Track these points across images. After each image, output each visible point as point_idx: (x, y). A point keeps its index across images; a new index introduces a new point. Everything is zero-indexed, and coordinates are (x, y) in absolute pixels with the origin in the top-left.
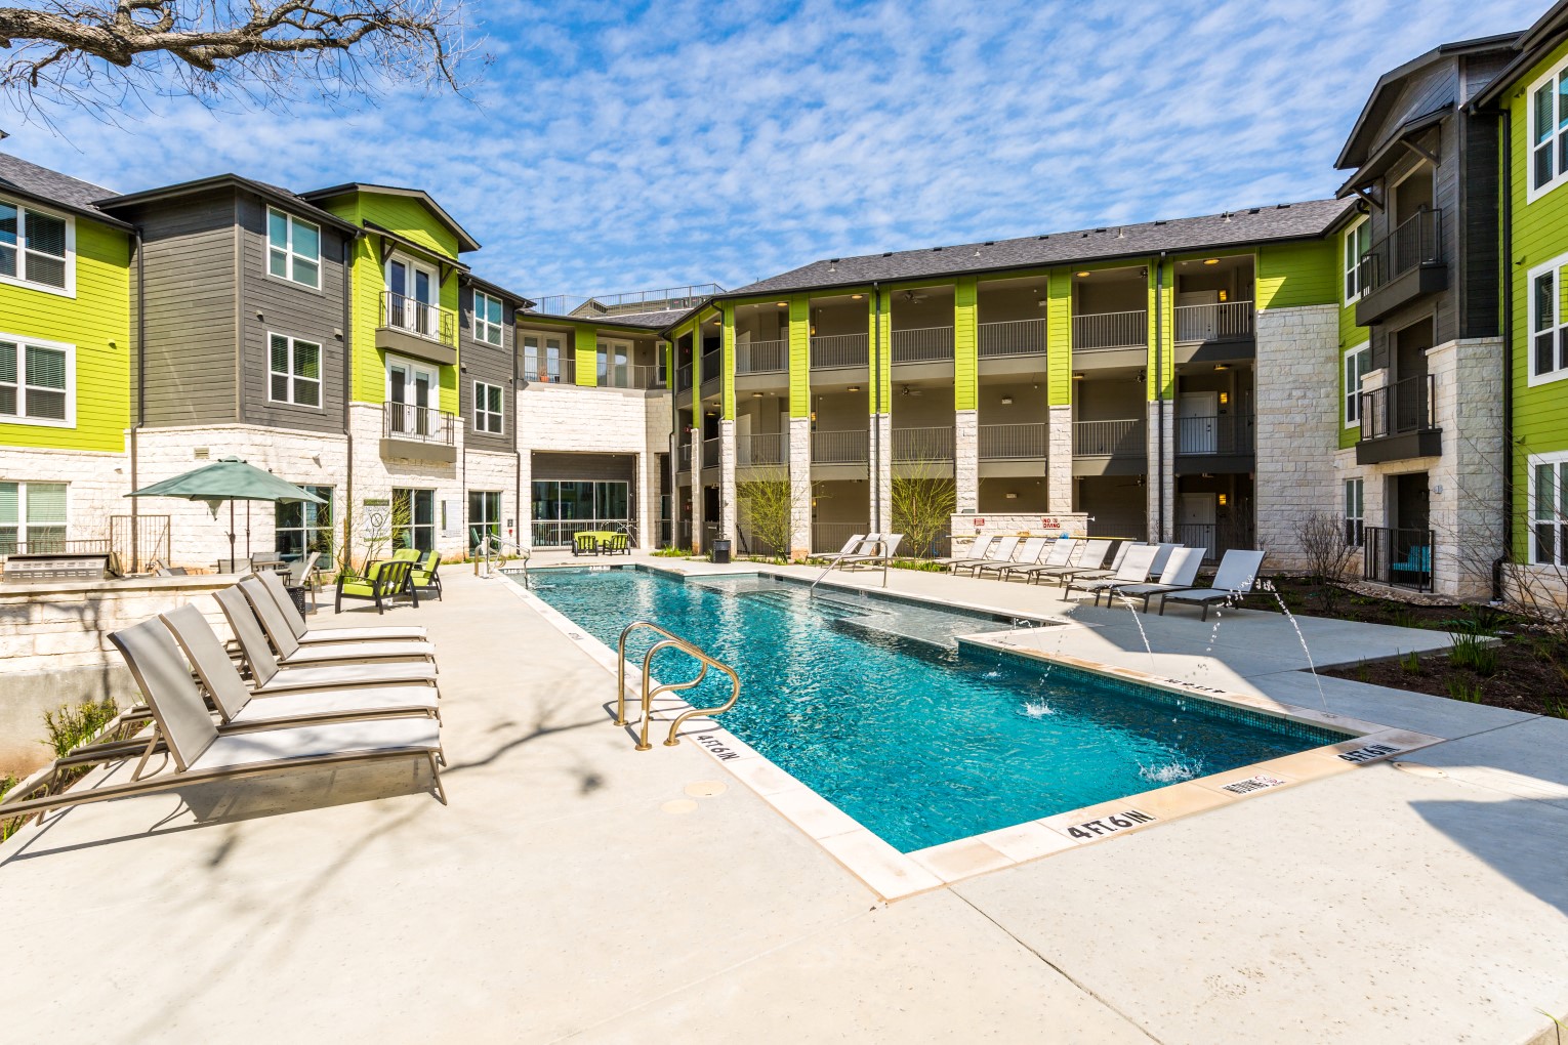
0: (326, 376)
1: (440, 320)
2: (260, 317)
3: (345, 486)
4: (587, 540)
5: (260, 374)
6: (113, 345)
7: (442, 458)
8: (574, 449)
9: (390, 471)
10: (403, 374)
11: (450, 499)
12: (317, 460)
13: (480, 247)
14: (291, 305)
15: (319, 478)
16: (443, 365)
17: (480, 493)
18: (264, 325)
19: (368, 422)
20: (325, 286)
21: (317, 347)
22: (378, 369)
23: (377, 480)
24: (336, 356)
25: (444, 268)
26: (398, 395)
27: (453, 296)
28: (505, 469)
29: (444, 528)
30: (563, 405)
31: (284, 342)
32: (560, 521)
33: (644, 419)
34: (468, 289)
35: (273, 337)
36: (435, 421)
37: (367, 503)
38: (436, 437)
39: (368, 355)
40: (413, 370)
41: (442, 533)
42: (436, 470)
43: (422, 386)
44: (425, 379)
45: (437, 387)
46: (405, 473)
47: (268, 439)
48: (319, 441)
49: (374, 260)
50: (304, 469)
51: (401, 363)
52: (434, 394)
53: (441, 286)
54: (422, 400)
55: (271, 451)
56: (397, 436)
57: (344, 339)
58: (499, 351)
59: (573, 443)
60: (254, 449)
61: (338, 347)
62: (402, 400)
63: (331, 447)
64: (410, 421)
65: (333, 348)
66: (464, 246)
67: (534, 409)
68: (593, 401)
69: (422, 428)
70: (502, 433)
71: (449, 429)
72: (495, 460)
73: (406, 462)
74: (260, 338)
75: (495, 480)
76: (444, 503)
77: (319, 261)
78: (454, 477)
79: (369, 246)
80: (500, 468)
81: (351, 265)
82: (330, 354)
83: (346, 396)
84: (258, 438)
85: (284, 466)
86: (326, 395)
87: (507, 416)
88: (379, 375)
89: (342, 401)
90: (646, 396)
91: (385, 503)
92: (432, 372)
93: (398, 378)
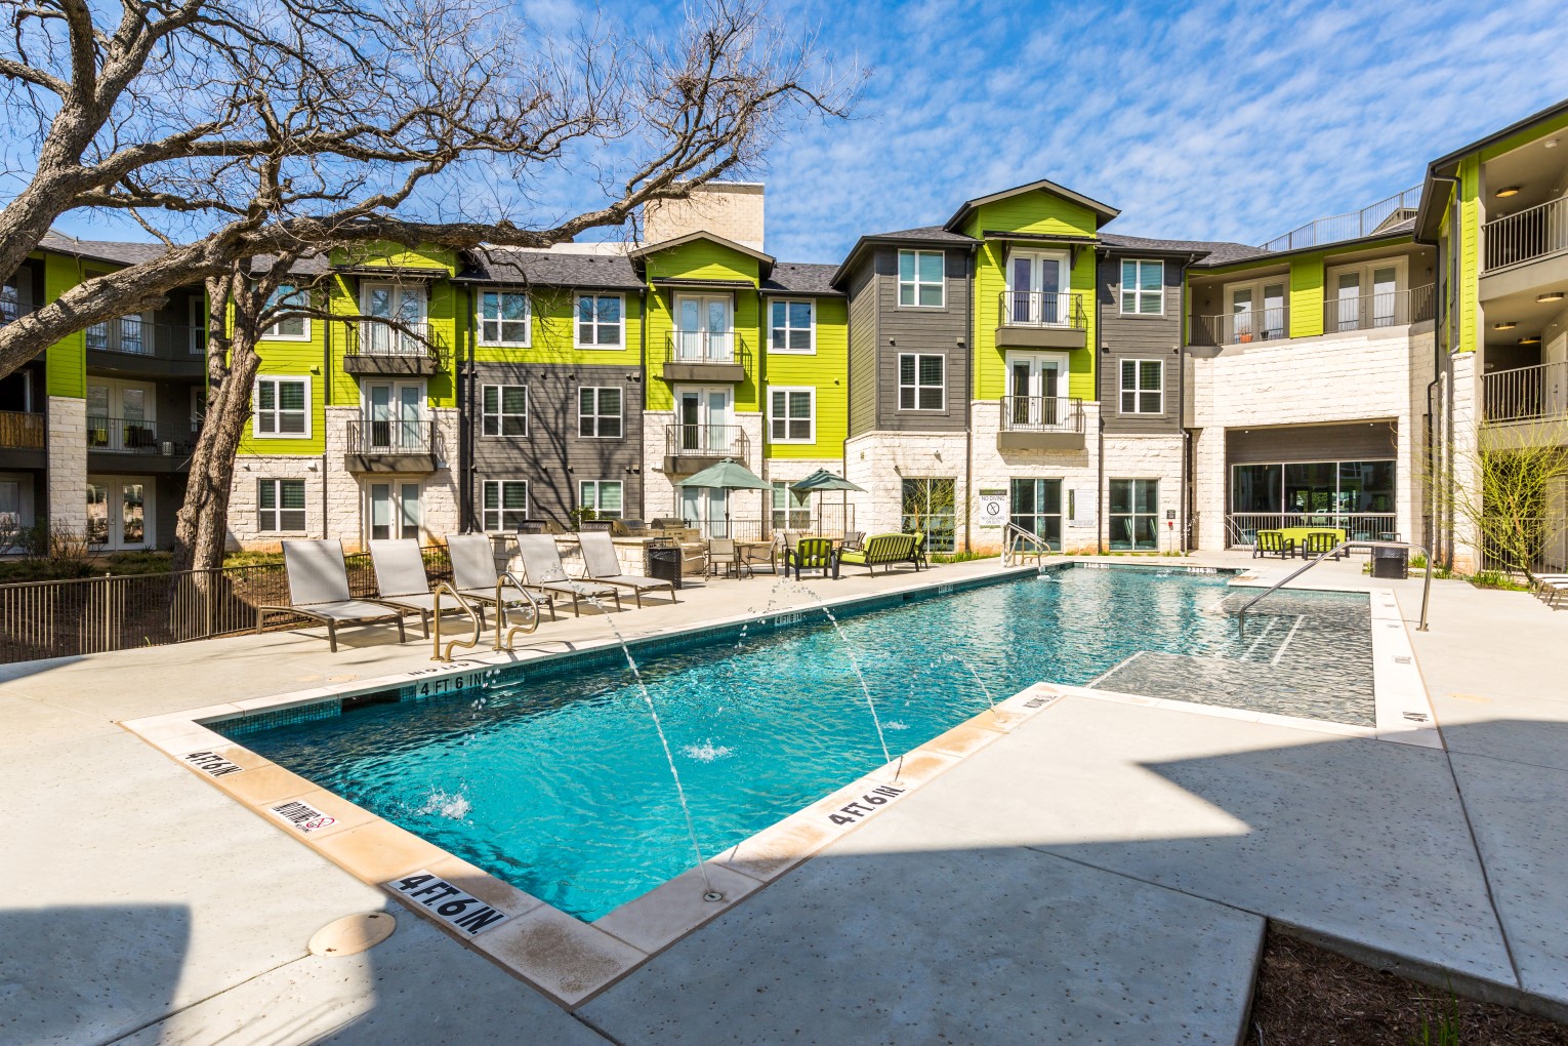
0: (949, 382)
1: (1074, 302)
2: (892, 343)
3: (965, 479)
4: (1322, 539)
5: (892, 389)
6: (837, 383)
7: (1072, 445)
8: (1286, 421)
9: (1007, 462)
10: (1028, 367)
11: (1083, 489)
12: (938, 456)
13: (1119, 212)
14: (918, 327)
15: (940, 471)
16: (1074, 351)
17: (1126, 482)
18: (895, 349)
19: (987, 418)
20: (949, 302)
21: (940, 358)
22: (1000, 367)
23: (996, 472)
24: (958, 362)
25: (1075, 249)
26: (1021, 387)
27: (1090, 275)
28: (1163, 453)
29: (1072, 517)
30: (1270, 366)
31: (912, 359)
32: (1283, 513)
33: (1407, 367)
34: (1108, 263)
35: (903, 357)
36: (1064, 409)
37: (982, 492)
38: (1065, 424)
39: (988, 356)
40: (1037, 361)
41: (1069, 523)
42: (1063, 459)
43: (1050, 375)
44: (1053, 367)
45: (1067, 373)
46: (1025, 463)
47: (896, 441)
48: (941, 439)
49: (995, 265)
50: (928, 463)
51: (1021, 357)
52: (1063, 383)
53: (1072, 268)
54: (1050, 388)
55: (899, 451)
56: (1019, 428)
57: (967, 346)
58: (1160, 319)
59: (1286, 413)
60: (885, 451)
61: (961, 354)
62: (1026, 393)
63: (951, 445)
64: (1035, 411)
65: (956, 356)
66: (1102, 219)
67: (1230, 378)
68: (1314, 355)
69: (1050, 417)
70: (1162, 413)
71: (1079, 415)
72: (1148, 443)
73: (1026, 453)
74: (892, 360)
75: (1146, 465)
76: (1072, 492)
77: (943, 283)
78: (1085, 464)
79: (989, 254)
80: (1156, 453)
81: (973, 276)
82: (953, 362)
83: (969, 395)
84: (887, 442)
85: (910, 463)
86: (949, 398)
87: (1169, 394)
88: (1000, 373)
89: (964, 401)
90: (1411, 334)
91: (1004, 492)
92: (1062, 360)
93: (1021, 373)
